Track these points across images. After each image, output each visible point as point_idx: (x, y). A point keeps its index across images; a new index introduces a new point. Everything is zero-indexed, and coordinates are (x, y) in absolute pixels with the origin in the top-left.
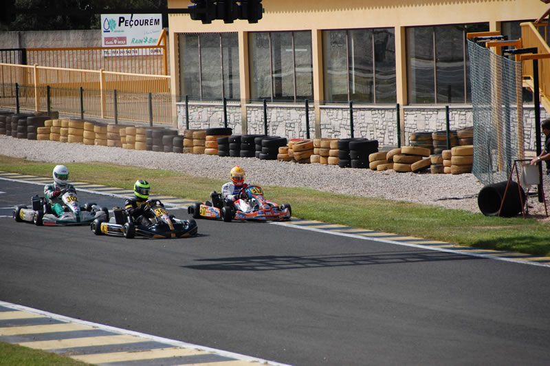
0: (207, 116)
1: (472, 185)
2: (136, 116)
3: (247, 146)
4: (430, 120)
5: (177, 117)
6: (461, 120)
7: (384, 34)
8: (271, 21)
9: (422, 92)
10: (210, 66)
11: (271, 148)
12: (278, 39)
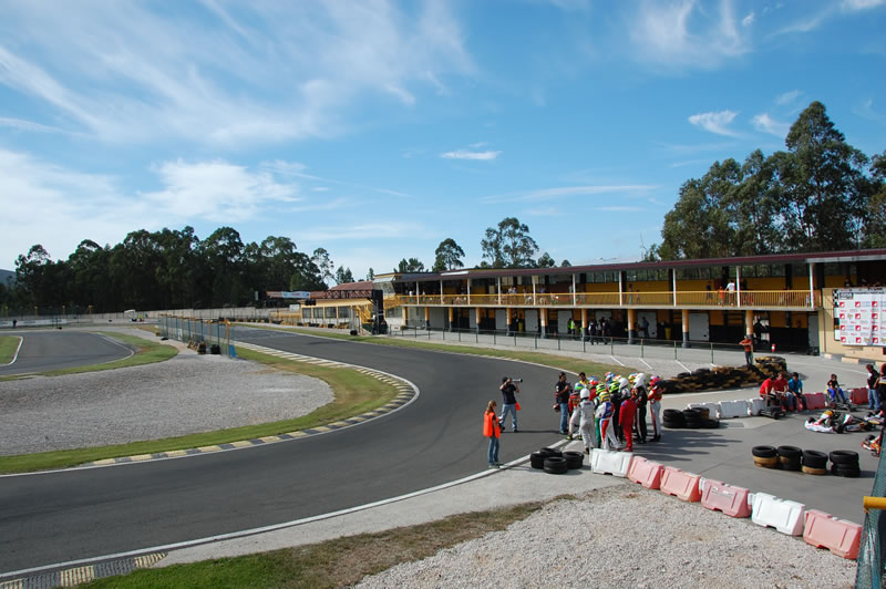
0: (307, 321)
1: (349, 331)
2: (296, 321)
3: (313, 325)
4: (342, 321)
5: (302, 321)
6: (347, 320)
7: (334, 308)
8: (317, 306)
9: (341, 316)
10: (307, 313)
11: (317, 325)
12: (318, 308)
